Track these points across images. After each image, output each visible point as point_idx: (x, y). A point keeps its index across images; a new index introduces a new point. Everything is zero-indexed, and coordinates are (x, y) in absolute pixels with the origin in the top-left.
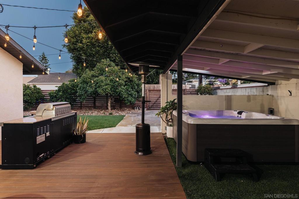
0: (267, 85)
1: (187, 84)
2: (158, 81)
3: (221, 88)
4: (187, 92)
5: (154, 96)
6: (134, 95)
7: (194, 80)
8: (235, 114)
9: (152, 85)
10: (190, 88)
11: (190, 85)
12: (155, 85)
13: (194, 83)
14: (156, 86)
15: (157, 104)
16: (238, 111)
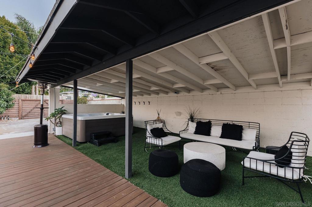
0: (121, 98)
1: (63, 96)
2: (31, 91)
3: (93, 100)
4: (65, 102)
5: (28, 106)
6: (3, 104)
7: (69, 93)
8: (105, 114)
9: (22, 95)
10: (66, 99)
11: (66, 96)
12: (27, 95)
13: (69, 95)
14: (29, 96)
15: (32, 113)
16: (106, 113)
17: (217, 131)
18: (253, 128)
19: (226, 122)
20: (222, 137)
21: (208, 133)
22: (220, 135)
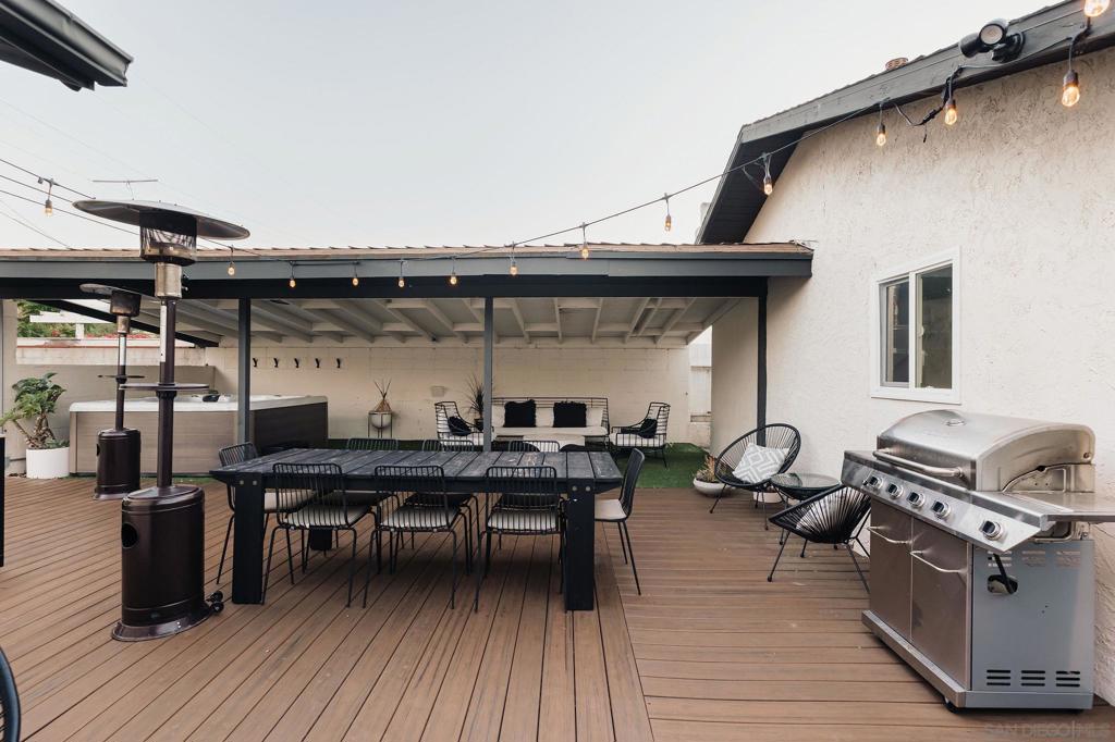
17: (545, 417)
18: (598, 406)
19: (559, 401)
20: (556, 425)
21: (531, 423)
22: (552, 424)
